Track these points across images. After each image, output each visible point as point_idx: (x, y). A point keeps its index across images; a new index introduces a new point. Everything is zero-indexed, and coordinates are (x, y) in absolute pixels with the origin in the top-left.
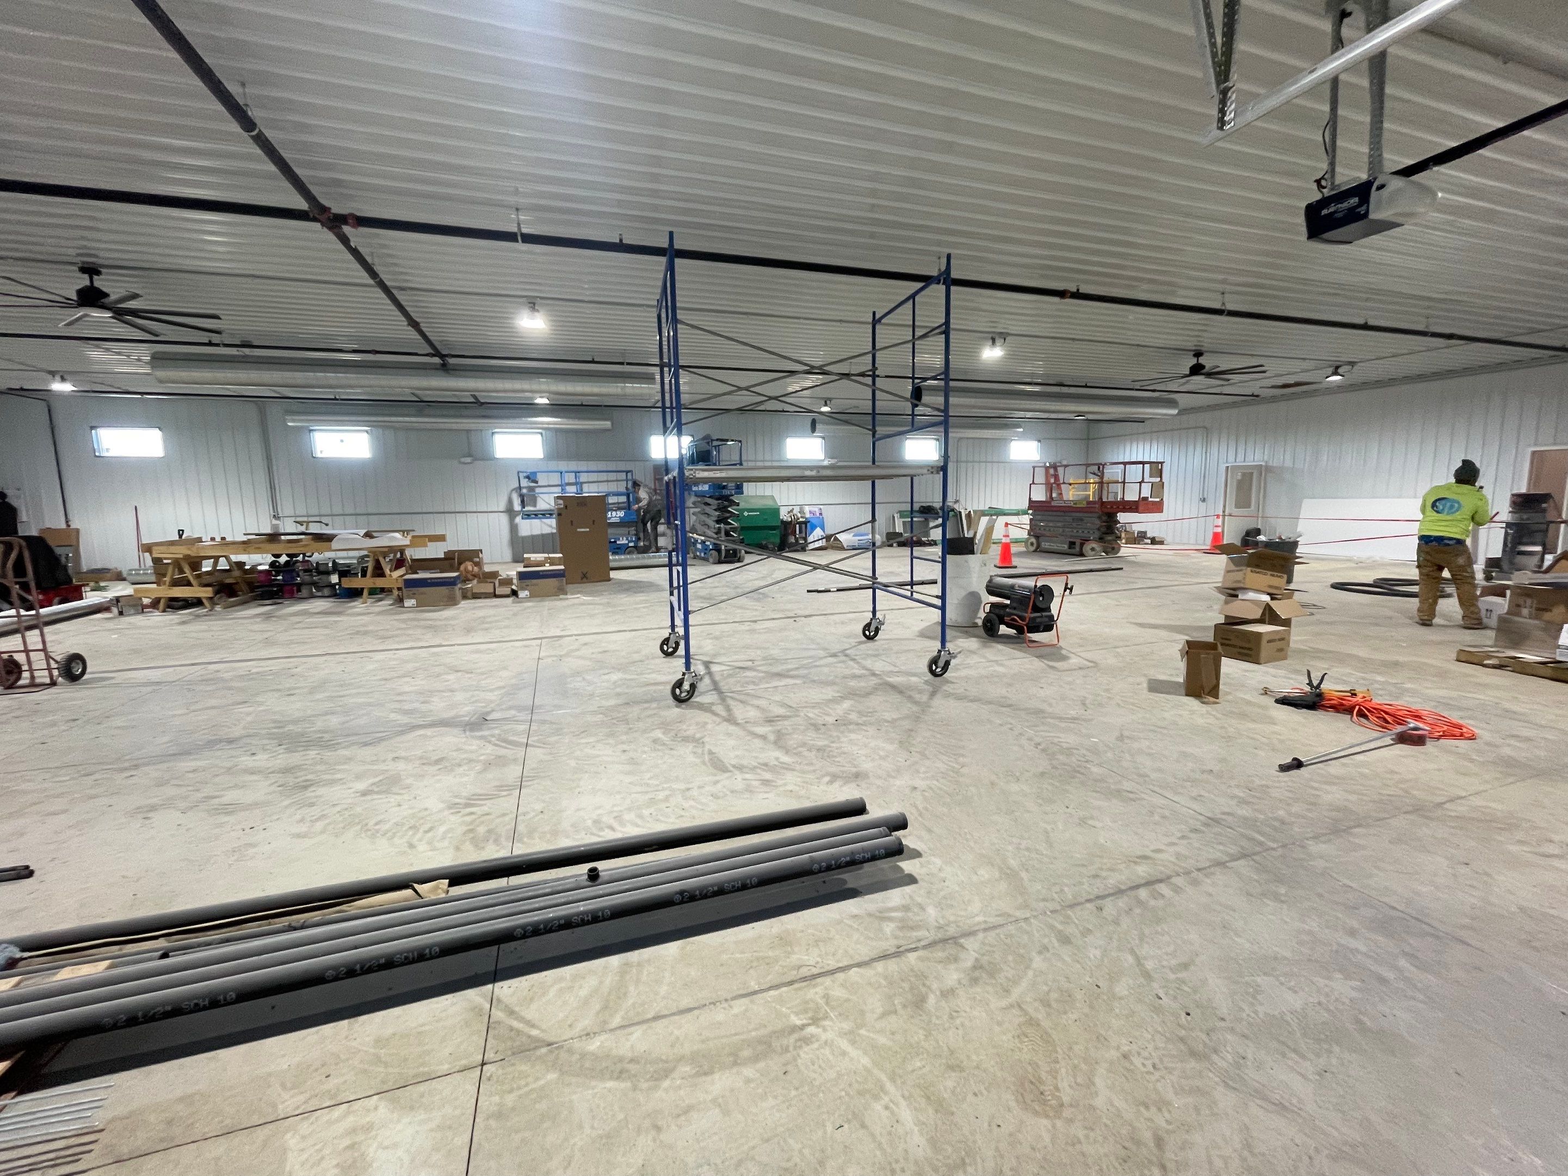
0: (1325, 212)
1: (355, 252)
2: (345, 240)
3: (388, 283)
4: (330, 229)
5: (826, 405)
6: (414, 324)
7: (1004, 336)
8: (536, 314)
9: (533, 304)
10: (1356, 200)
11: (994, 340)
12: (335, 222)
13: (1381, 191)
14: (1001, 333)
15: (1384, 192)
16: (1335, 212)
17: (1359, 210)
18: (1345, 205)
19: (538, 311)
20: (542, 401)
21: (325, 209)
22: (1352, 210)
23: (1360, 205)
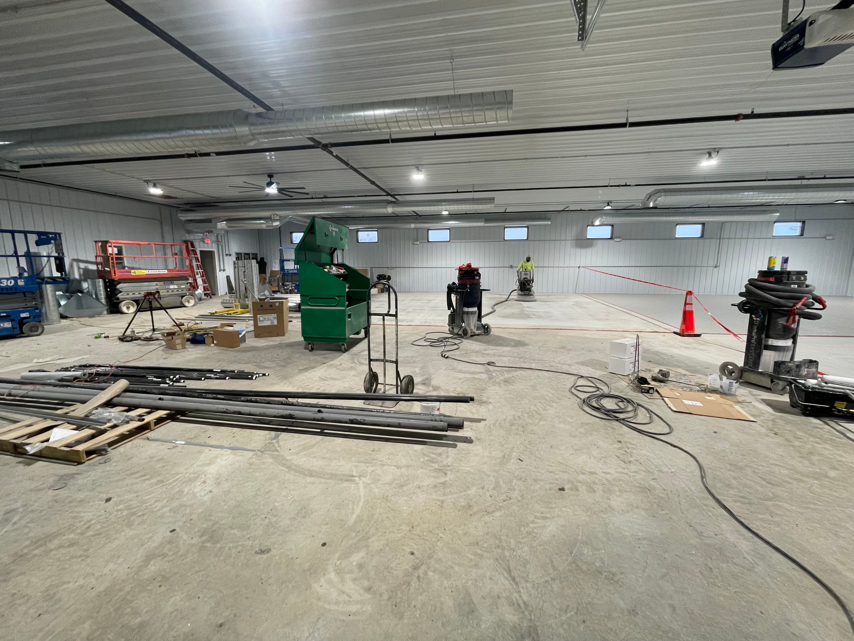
0: (781, 49)
1: (337, 157)
2: (331, 153)
3: (355, 167)
4: (324, 150)
5: (608, 205)
6: (373, 183)
7: (717, 150)
8: (421, 172)
9: (418, 167)
10: (798, 35)
11: (710, 154)
12: (325, 147)
13: (812, 25)
14: (715, 148)
15: (815, 26)
16: (787, 47)
17: (799, 43)
18: (791, 41)
19: (421, 171)
20: (445, 213)
21: (319, 143)
22: (795, 43)
23: (800, 40)
